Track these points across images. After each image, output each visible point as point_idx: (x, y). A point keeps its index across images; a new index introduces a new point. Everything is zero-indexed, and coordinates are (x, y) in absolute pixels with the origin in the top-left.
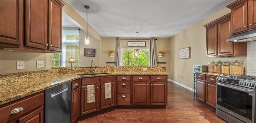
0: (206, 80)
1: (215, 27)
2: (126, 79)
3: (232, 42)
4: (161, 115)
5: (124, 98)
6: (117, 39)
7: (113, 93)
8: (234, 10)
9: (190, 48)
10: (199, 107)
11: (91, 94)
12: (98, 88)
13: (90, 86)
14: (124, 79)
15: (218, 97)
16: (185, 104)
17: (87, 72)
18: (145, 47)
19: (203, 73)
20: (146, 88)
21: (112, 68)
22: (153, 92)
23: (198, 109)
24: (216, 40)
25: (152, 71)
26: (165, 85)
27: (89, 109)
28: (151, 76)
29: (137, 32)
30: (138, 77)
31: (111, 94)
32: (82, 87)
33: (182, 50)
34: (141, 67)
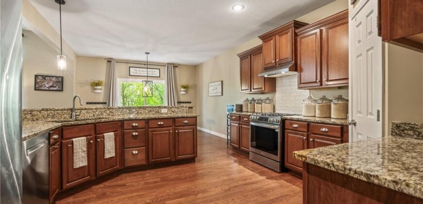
0: (240, 121)
1: (248, 58)
2: (137, 126)
3: (263, 78)
4: (189, 170)
5: (136, 154)
6: (108, 61)
7: (118, 148)
8: (265, 42)
9: (222, 82)
10: (233, 155)
11: (81, 153)
12: (92, 141)
13: (79, 140)
14: (136, 126)
15: (251, 141)
16: (218, 153)
17: (65, 118)
18: (160, 77)
19: (237, 113)
20: (169, 136)
21: (111, 110)
22: (178, 141)
23: (232, 157)
24: (249, 74)
25: (175, 114)
26: (193, 131)
27: (77, 178)
28: (176, 119)
29: (147, 53)
30: (156, 121)
31: (114, 151)
32: (63, 141)
33: (212, 84)
34: (159, 107)
